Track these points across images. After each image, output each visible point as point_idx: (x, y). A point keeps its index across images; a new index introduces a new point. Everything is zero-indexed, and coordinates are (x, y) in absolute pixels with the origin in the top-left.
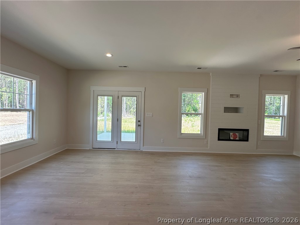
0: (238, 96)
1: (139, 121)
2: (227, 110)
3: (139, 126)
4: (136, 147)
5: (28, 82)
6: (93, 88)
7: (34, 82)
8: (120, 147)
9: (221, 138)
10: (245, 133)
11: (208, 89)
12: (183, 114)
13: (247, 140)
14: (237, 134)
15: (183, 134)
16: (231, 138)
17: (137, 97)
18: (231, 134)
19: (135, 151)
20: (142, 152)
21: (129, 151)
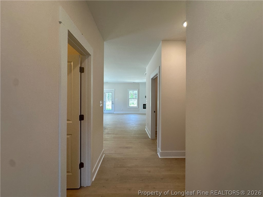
9: (144, 108)
12: (130, 99)
17: (112, 93)
19: (111, 113)
20: (114, 114)
21: (109, 113)
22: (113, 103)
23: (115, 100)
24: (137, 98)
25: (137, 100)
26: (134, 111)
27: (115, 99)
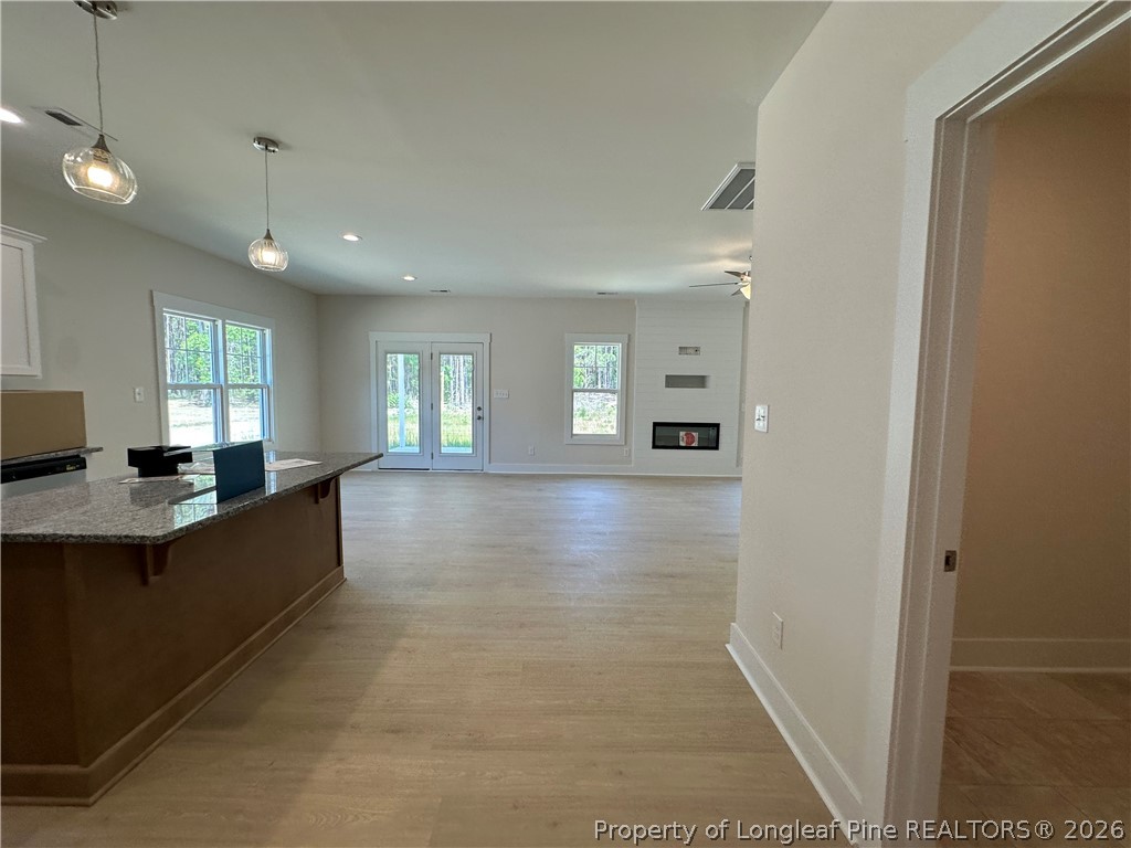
0: (697, 350)
1: (479, 409)
2: (673, 381)
3: (479, 418)
4: (475, 465)
5: (258, 332)
6: (374, 336)
7: (268, 332)
8: (438, 464)
9: (657, 443)
10: (712, 432)
11: (629, 336)
12: (577, 391)
13: (717, 448)
14: (694, 434)
15: (576, 435)
16: (682, 444)
17: (472, 354)
18: (682, 434)
19: (472, 474)
20: (486, 474)
21: (460, 473)
22: (480, 413)
23: (494, 396)
24: (618, 387)
25: (620, 400)
26: (597, 460)
27: (494, 391)
